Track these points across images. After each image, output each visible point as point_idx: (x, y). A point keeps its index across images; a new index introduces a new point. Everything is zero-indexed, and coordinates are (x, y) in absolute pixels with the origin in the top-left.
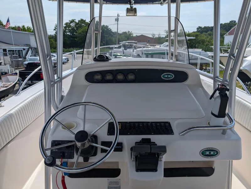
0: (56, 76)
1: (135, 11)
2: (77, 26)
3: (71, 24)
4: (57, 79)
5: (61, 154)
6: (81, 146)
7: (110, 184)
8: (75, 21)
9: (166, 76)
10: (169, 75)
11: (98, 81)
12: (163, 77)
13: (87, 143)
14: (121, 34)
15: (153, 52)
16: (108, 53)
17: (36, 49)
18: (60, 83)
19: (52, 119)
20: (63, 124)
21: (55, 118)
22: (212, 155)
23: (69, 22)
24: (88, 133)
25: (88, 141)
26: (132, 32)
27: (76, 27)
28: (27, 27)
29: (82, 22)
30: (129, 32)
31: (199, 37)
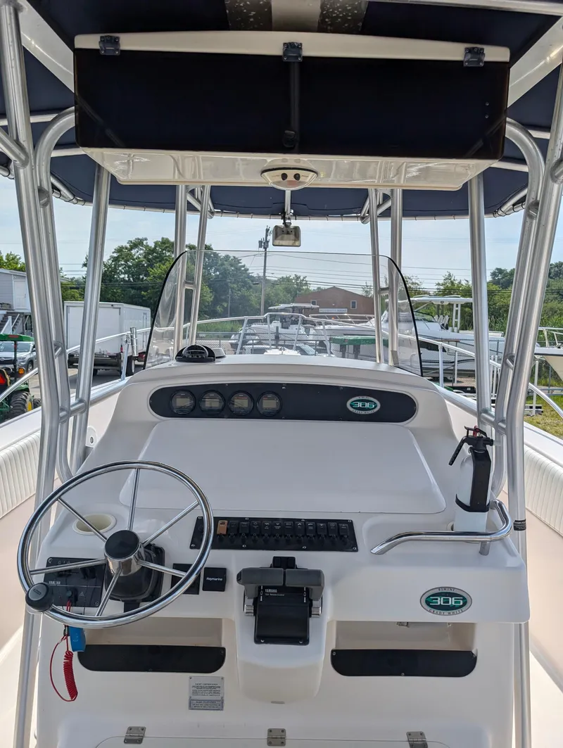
0: (73, 395)
1: (296, 233)
2: (151, 257)
3: (133, 252)
4: (76, 404)
5: (69, 594)
6: (119, 569)
7: (195, 693)
8: (145, 242)
9: (360, 405)
10: (368, 401)
11: (182, 411)
12: (351, 406)
13: (134, 562)
14: (274, 284)
15: (360, 337)
16: (235, 334)
17: (26, 316)
18: (84, 415)
19: (53, 499)
20: (84, 517)
21: (62, 497)
22: (453, 608)
23: (128, 246)
24: (139, 536)
25: (136, 555)
26: (307, 279)
27: (149, 260)
28: (8, 256)
29: (166, 247)
30: (298, 278)
31: (497, 298)
